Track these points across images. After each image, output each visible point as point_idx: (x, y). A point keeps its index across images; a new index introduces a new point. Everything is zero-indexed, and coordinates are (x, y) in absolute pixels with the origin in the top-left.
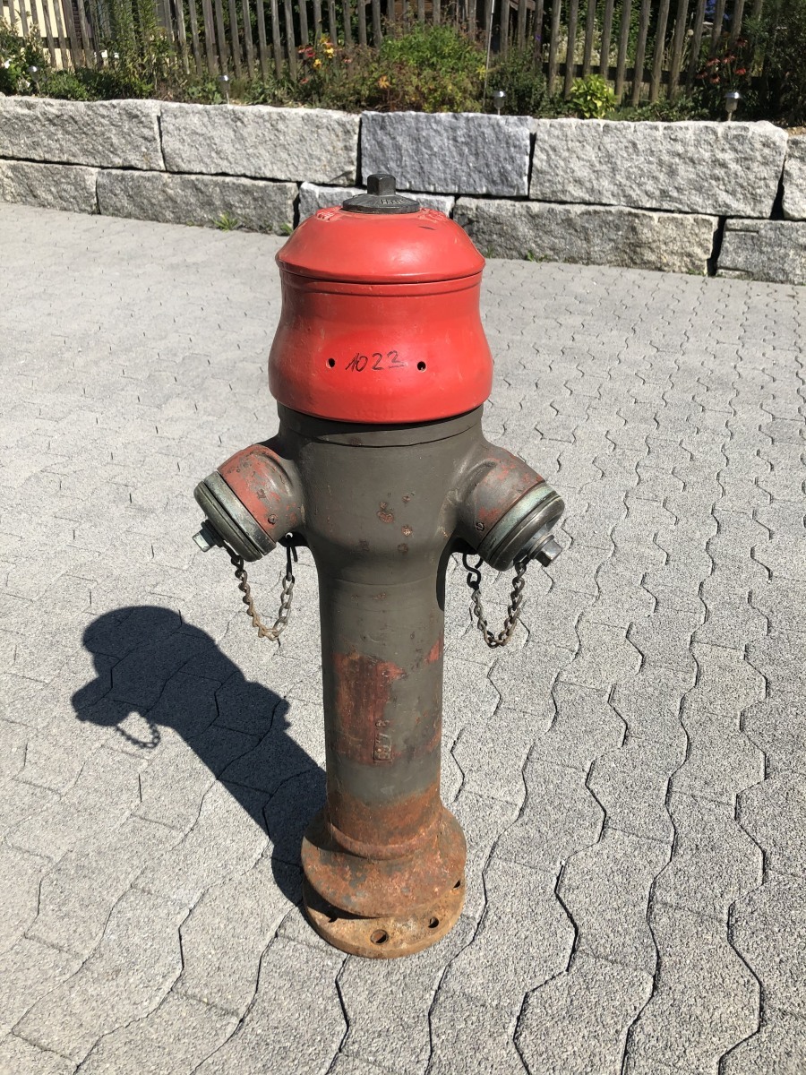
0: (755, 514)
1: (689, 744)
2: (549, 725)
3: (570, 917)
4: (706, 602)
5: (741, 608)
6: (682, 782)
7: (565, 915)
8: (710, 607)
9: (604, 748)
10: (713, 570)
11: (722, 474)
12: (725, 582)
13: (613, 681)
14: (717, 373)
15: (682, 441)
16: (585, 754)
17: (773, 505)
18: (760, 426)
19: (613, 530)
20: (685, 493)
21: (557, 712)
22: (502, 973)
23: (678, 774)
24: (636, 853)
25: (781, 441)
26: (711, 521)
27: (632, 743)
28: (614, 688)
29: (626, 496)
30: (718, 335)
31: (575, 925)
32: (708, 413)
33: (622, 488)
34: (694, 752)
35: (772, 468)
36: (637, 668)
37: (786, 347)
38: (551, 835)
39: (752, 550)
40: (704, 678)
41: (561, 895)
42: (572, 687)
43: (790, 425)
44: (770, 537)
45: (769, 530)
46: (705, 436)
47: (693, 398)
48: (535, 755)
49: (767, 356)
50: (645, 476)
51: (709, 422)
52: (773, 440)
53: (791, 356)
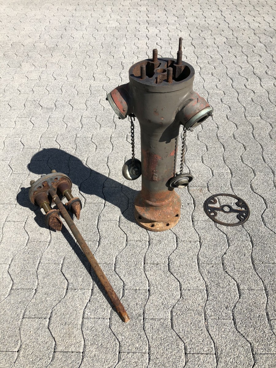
15: (205, 51)
16: (238, 154)
17: (243, 69)
18: (224, 42)
19: (203, 87)
20: (216, 70)
21: (223, 146)
24: (266, 176)
25: (233, 46)
26: (228, 78)
27: (248, 149)
28: (233, 135)
32: (207, 40)
34: (264, 147)
35: (236, 57)
36: (236, 128)
37: (216, 11)
39: (245, 85)
40: (254, 126)
41: (255, 191)
42: (223, 137)
43: (233, 40)
44: (247, 80)
46: (211, 48)
47: (199, 35)
48: (225, 159)
49: (213, 15)
50: (202, 66)
51: (209, 43)
53: (220, 14)
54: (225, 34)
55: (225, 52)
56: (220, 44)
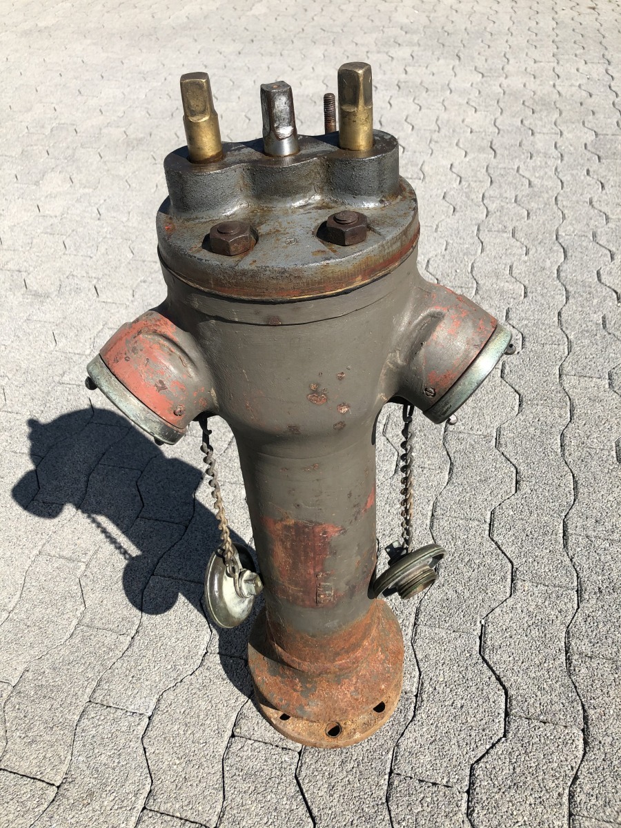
0: (594, 235)
1: (575, 482)
2: (447, 477)
3: (498, 679)
4: (567, 332)
5: (598, 335)
6: (575, 522)
7: (493, 678)
8: (571, 337)
9: (500, 496)
10: (567, 298)
11: (559, 198)
12: (580, 309)
13: (496, 424)
14: (539, 93)
15: (518, 168)
16: (483, 504)
17: (610, 225)
18: (586, 145)
19: (472, 267)
20: (530, 221)
21: (452, 464)
22: (447, 748)
23: (570, 515)
24: (547, 603)
25: (607, 158)
26: (557, 247)
27: (525, 488)
28: (499, 431)
29: (478, 230)
30: (535, 54)
31: (504, 687)
32: (538, 136)
33: (474, 222)
34: (581, 491)
35: (603, 187)
36: (516, 408)
37: (596, 60)
38: (467, 594)
39: (598, 273)
40: (577, 412)
41: (487, 657)
42: (461, 436)
43: (612, 140)
44: (612, 258)
45: (610, 251)
46: (538, 160)
47: (522, 122)
48: (439, 511)
49: (580, 71)
50: (492, 207)
51: (540, 146)
52: (599, 158)
53: (602, 70)
54: (597, 122)
55: (574, 172)
56: (572, 149)
